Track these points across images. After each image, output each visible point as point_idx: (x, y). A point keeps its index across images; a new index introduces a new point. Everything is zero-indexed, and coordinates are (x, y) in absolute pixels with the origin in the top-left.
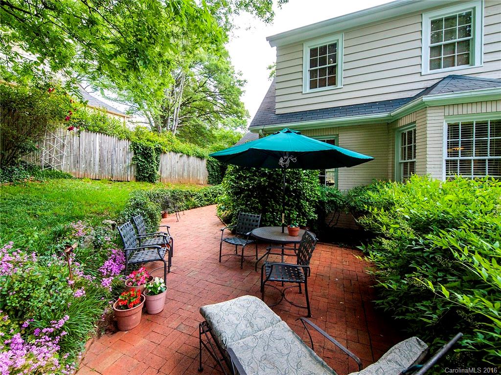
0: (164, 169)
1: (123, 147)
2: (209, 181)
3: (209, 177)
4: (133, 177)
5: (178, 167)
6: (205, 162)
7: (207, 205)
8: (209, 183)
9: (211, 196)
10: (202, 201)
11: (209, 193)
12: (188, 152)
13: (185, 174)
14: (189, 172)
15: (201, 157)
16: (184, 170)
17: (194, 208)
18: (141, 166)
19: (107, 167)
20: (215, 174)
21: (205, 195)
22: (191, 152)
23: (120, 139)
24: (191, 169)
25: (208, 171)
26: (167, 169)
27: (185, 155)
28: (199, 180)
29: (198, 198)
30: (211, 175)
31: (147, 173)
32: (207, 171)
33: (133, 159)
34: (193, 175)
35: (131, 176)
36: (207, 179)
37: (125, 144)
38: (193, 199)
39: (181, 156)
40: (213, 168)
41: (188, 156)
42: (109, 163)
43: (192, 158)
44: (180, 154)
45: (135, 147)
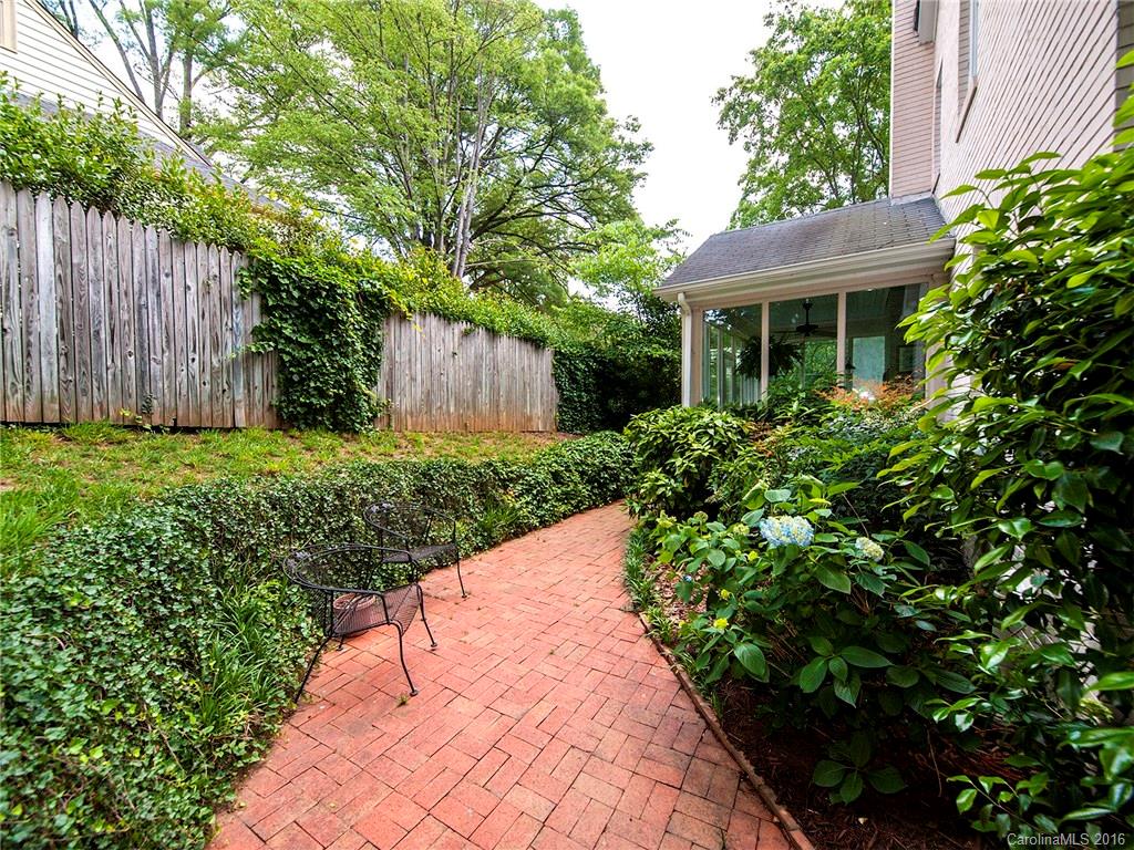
0: (403, 380)
1: (202, 277)
2: (562, 421)
3: (560, 406)
4: (258, 411)
5: (456, 373)
6: (547, 357)
7: (565, 516)
8: (562, 427)
9: (577, 477)
10: (546, 501)
11: (568, 469)
12: (492, 322)
13: (484, 397)
14: (495, 389)
15: (535, 341)
16: (477, 383)
17: (516, 535)
18: (296, 362)
19: (116, 364)
20: (579, 396)
21: (556, 477)
22: (501, 323)
23: (182, 237)
24: (504, 382)
25: (559, 387)
26: (413, 379)
27: (481, 331)
28: (530, 419)
29: (528, 491)
30: (566, 402)
31: (322, 394)
32: (555, 390)
33: (256, 331)
34: (508, 402)
35: (250, 407)
36: (555, 413)
37: (213, 265)
38: (509, 500)
39: (466, 334)
40: (573, 380)
41: (493, 333)
42: (124, 346)
43: (504, 343)
44: (464, 326)
45: (266, 283)
